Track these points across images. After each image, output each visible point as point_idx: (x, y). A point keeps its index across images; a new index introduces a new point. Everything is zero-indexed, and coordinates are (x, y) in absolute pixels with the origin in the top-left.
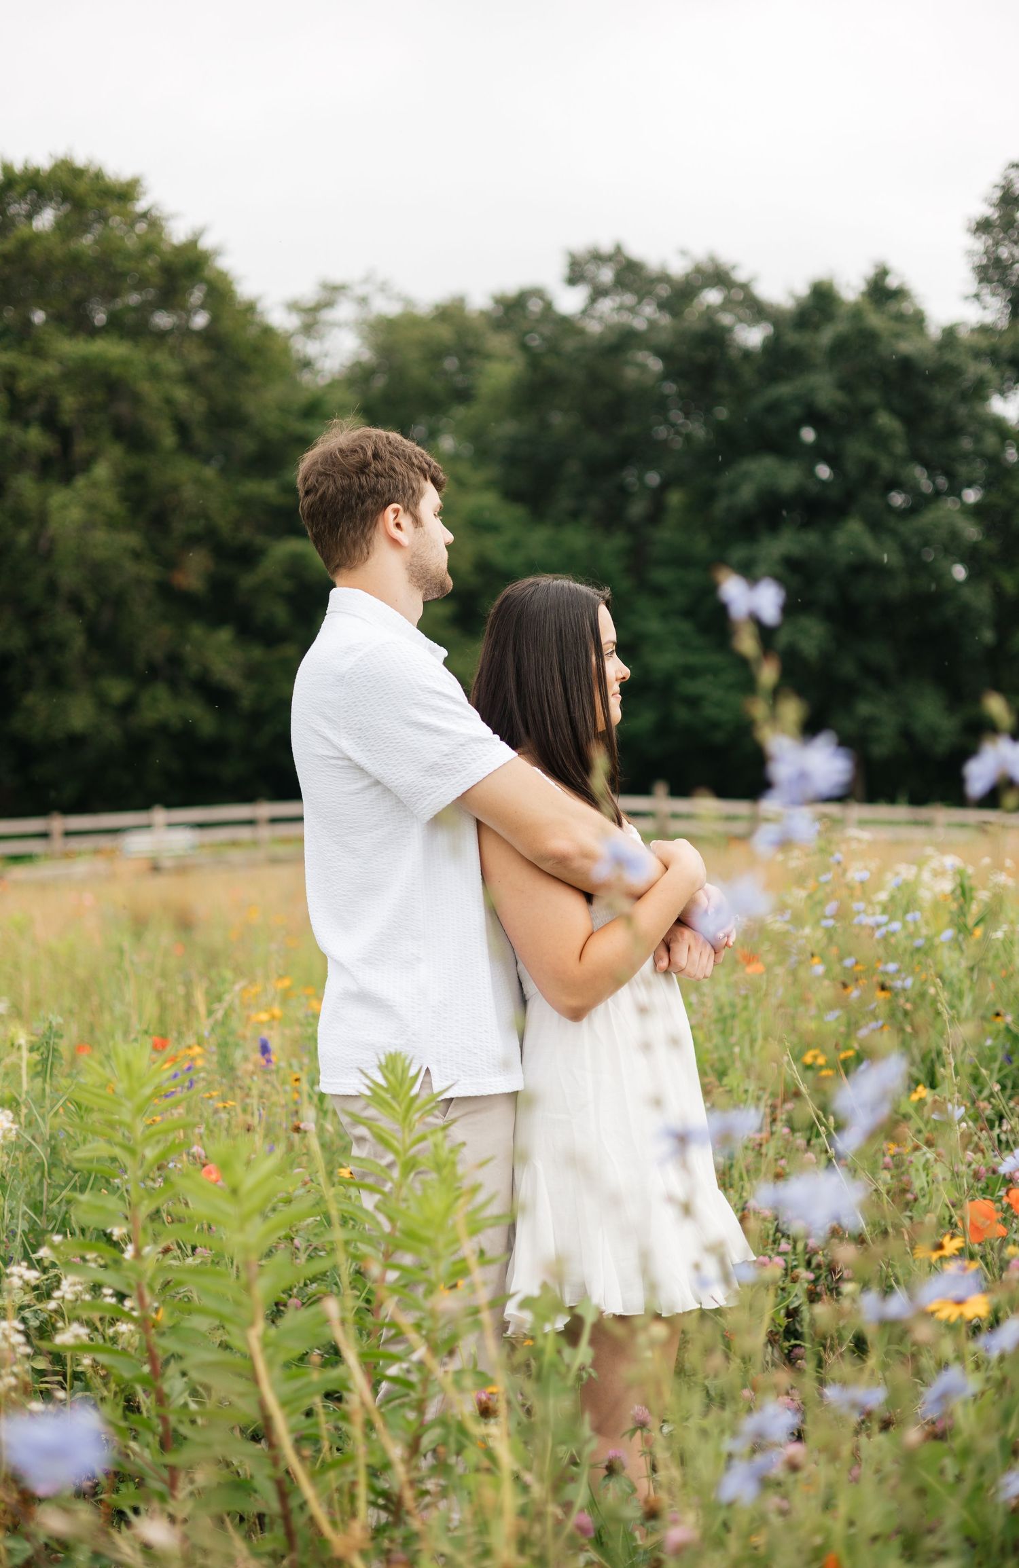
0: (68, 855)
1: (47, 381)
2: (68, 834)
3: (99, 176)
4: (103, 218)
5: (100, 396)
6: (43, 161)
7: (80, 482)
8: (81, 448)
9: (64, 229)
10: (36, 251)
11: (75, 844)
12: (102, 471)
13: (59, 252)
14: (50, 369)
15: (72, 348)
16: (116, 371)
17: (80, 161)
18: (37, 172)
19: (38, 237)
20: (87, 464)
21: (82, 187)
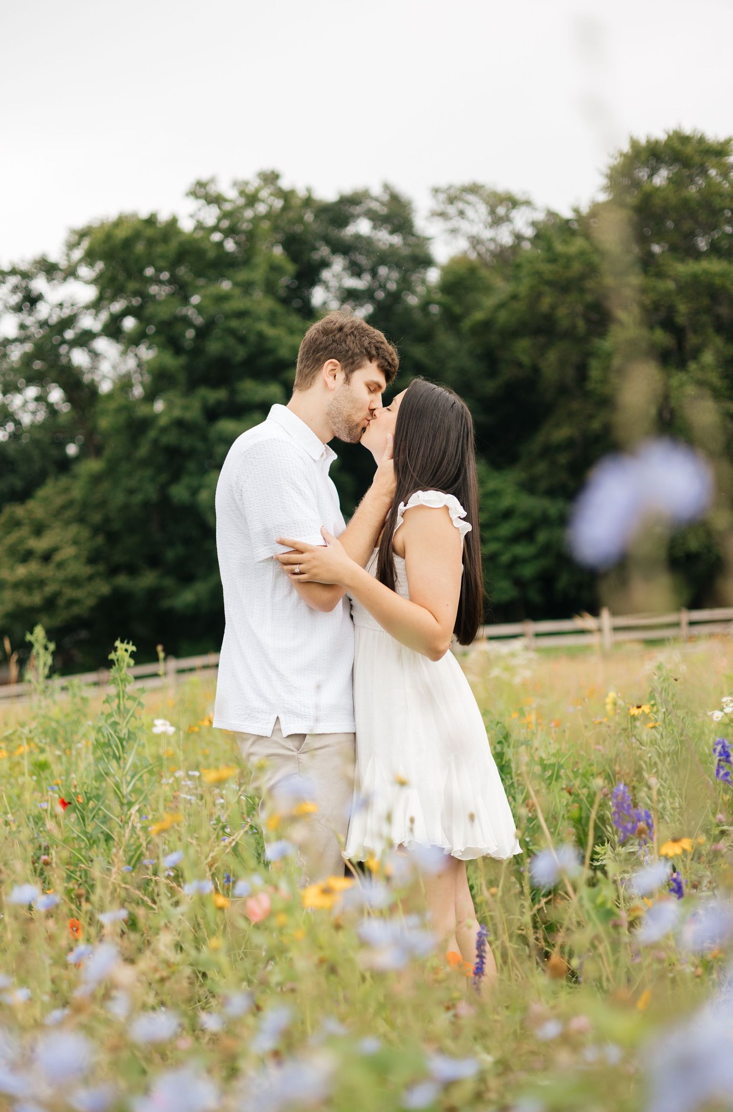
0: (691, 639)
1: (668, 293)
2: (692, 623)
3: (701, 140)
4: (704, 172)
5: (706, 301)
6: (660, 135)
7: (693, 366)
8: (692, 340)
9: (676, 182)
10: (657, 201)
11: (696, 630)
12: (708, 357)
13: (673, 200)
14: (671, 285)
15: (685, 268)
16: (718, 281)
17: (687, 130)
18: (657, 142)
19: (658, 189)
20: (696, 353)
21: (689, 150)
